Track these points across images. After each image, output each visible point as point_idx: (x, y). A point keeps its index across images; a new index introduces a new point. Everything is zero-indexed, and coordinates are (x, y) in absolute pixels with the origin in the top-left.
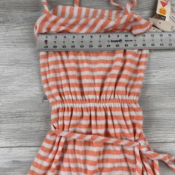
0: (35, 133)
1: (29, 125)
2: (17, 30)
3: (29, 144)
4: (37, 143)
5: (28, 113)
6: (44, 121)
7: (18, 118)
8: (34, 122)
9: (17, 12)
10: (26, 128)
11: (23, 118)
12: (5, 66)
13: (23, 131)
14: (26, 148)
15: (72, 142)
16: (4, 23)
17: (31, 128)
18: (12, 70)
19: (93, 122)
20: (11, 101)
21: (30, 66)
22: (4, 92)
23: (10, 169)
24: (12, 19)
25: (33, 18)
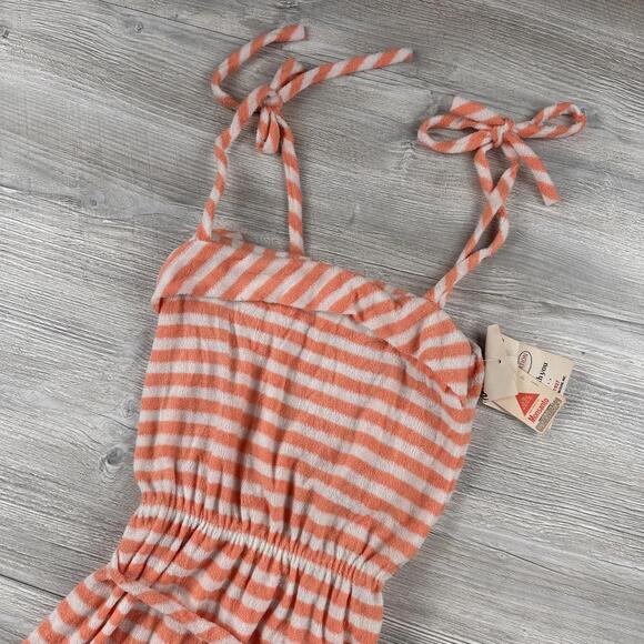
0: (48, 549)
1: (40, 519)
2: (108, 236)
3: (21, 575)
4: (45, 581)
5: (50, 484)
6: (84, 524)
7: (20, 490)
8: (58, 517)
9: (127, 188)
10: (31, 524)
11: (32, 494)
12: (37, 329)
13: (19, 530)
14: (10, 583)
16: (80, 204)
17: (43, 530)
18: (53, 347)
19: (233, 591)
20: (17, 434)
21: (105, 352)
22: (8, 401)
24: (105, 202)
25: (164, 218)
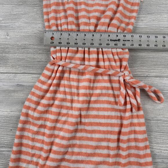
0: (37, 63)
1: (32, 56)
3: (32, 72)
4: (39, 71)
5: (31, 46)
6: (45, 54)
7: (24, 50)
8: (37, 54)
10: (30, 58)
11: (27, 50)
12: (14, 6)
13: (27, 60)
14: (29, 75)
15: (68, 72)
17: (34, 58)
18: (20, 9)
19: (87, 56)
20: (17, 35)
21: (35, 7)
22: (12, 27)
23: (14, 91)
